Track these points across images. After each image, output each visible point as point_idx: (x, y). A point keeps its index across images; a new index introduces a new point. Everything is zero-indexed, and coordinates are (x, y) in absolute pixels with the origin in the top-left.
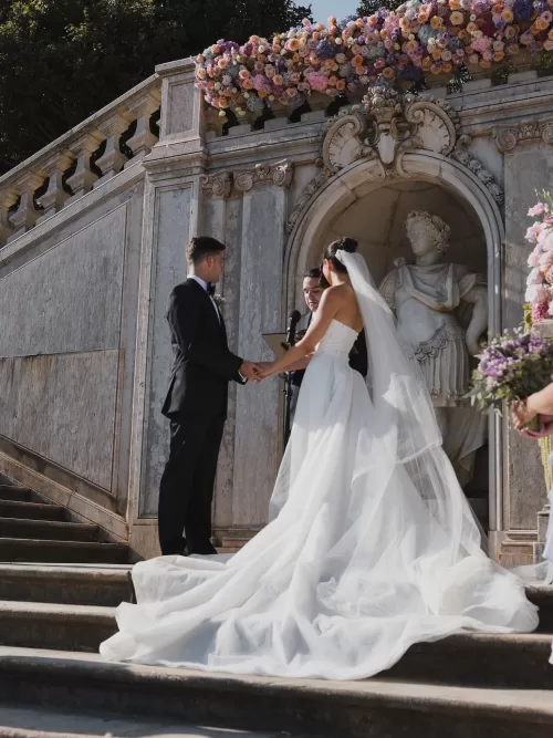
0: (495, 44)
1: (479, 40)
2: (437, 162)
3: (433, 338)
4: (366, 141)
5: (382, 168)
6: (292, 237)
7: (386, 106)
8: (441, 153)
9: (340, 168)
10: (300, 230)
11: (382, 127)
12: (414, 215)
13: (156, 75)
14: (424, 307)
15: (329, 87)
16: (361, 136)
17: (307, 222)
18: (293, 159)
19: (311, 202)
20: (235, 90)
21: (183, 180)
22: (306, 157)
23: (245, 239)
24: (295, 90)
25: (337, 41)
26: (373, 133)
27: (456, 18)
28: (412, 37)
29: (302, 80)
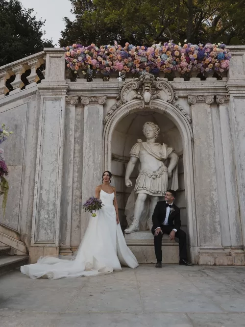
0: (189, 65)
1: (184, 63)
2: (166, 105)
3: (158, 170)
4: (139, 93)
5: (144, 104)
6: (106, 125)
7: (150, 80)
8: (167, 101)
9: (127, 102)
10: (110, 123)
11: (146, 88)
12: (148, 123)
15: (123, 69)
16: (137, 91)
17: (113, 121)
18: (108, 95)
19: (114, 113)
20: (83, 64)
21: (57, 96)
22: (112, 95)
23: (85, 125)
24: (109, 68)
25: (130, 52)
26: (142, 90)
27: (177, 53)
28: (159, 57)
29: (112, 65)
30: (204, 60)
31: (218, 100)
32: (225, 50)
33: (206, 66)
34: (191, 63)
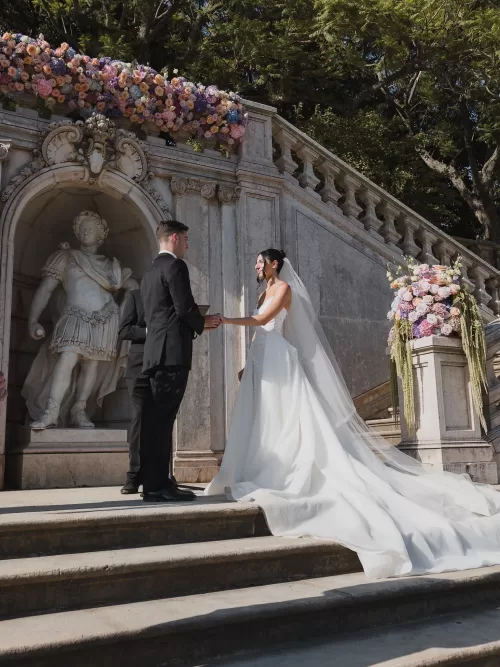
0: (178, 119)
1: (170, 112)
2: (130, 185)
3: (103, 309)
4: (81, 151)
5: (87, 174)
7: (107, 131)
8: (134, 178)
9: (54, 164)
10: (15, 202)
11: (97, 145)
12: (87, 214)
15: (50, 95)
16: (77, 146)
18: (16, 142)
19: (26, 181)
22: (23, 144)
24: (22, 86)
25: (69, 65)
26: (86, 148)
27: (159, 92)
28: (126, 89)
29: (30, 80)
30: (206, 117)
31: (221, 195)
32: (241, 107)
33: (207, 127)
34: (182, 116)
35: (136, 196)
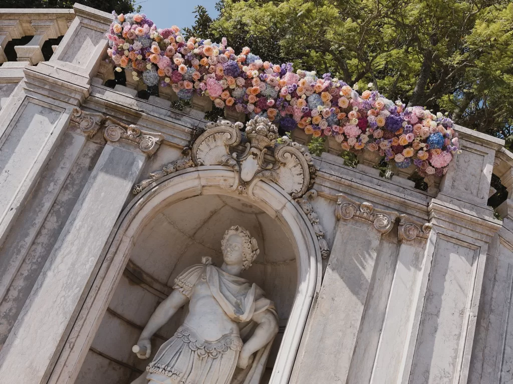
0: (363, 136)
1: (352, 129)
2: (284, 200)
3: (219, 341)
4: (234, 155)
5: (237, 181)
6: (136, 199)
7: (266, 136)
8: (291, 194)
9: (202, 165)
10: (145, 197)
11: (254, 150)
12: (237, 229)
13: (72, 11)
14: (220, 310)
15: (219, 97)
16: (232, 149)
17: (155, 193)
18: (166, 137)
19: (165, 178)
20: (140, 57)
21: (57, 103)
22: (176, 141)
24: (191, 85)
25: (245, 68)
26: (243, 151)
27: (343, 103)
28: (304, 96)
29: (201, 80)
30: (398, 136)
31: (402, 230)
32: (449, 132)
33: (399, 149)
34: (368, 133)
35: (289, 214)
